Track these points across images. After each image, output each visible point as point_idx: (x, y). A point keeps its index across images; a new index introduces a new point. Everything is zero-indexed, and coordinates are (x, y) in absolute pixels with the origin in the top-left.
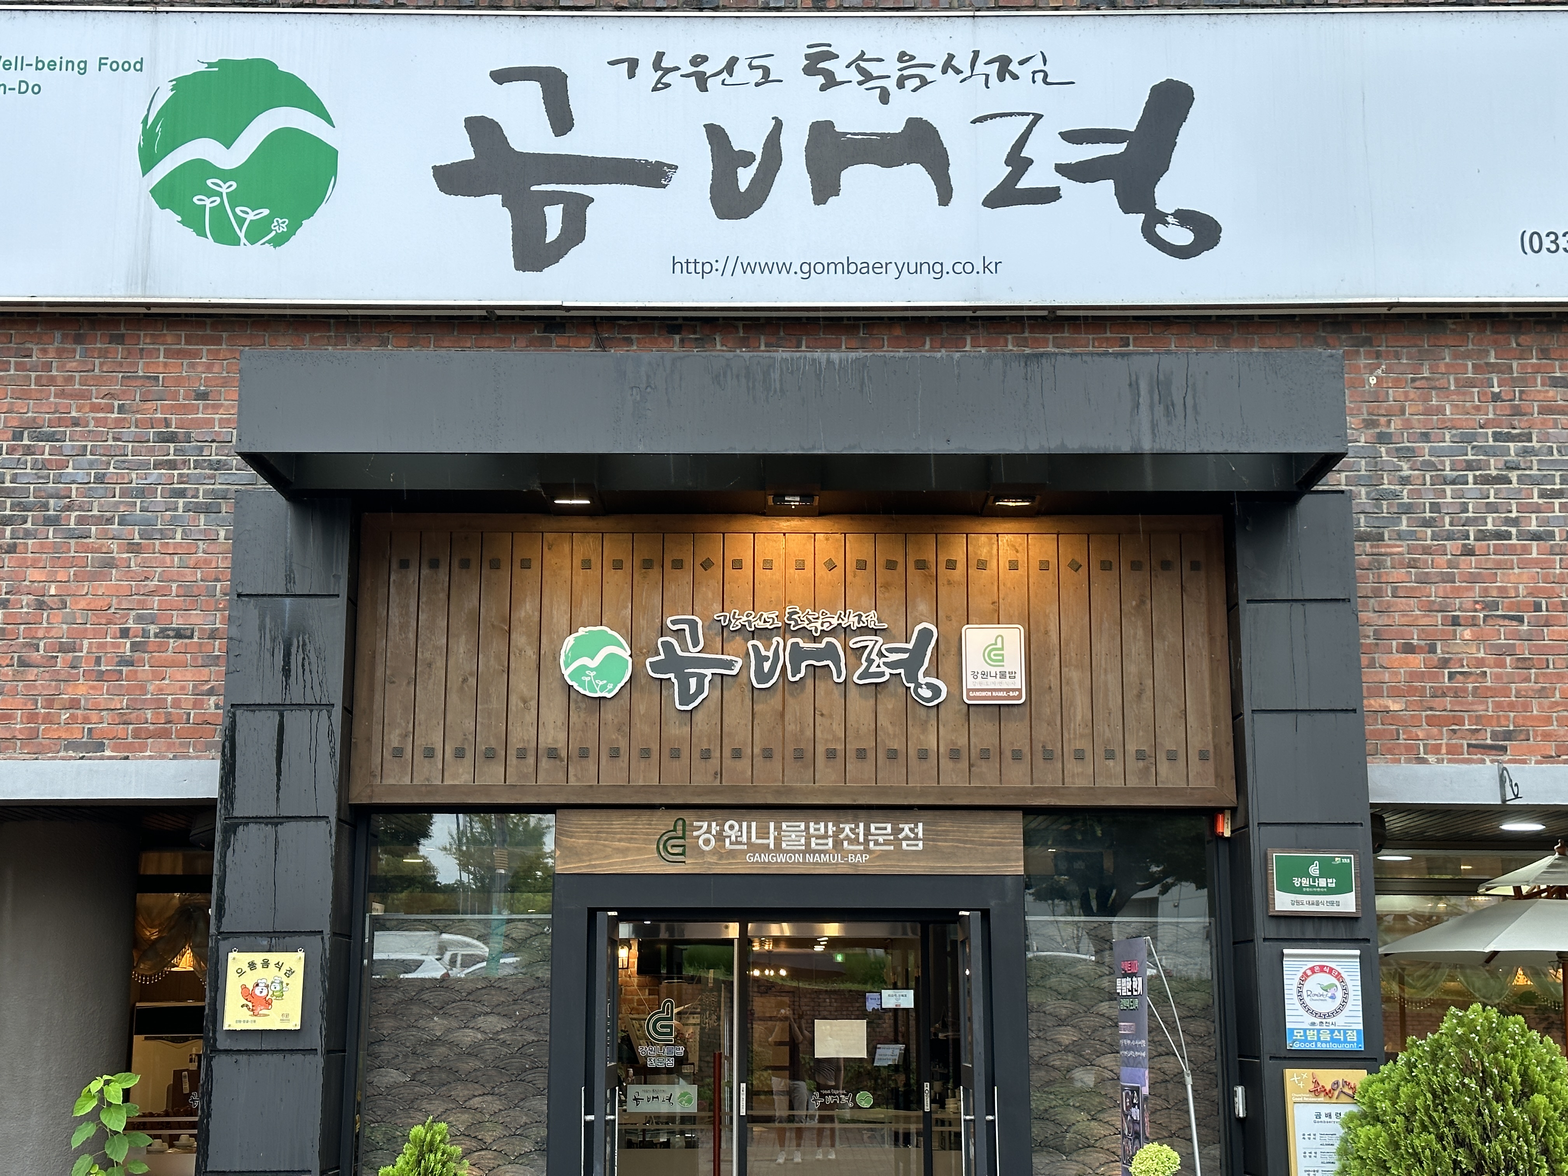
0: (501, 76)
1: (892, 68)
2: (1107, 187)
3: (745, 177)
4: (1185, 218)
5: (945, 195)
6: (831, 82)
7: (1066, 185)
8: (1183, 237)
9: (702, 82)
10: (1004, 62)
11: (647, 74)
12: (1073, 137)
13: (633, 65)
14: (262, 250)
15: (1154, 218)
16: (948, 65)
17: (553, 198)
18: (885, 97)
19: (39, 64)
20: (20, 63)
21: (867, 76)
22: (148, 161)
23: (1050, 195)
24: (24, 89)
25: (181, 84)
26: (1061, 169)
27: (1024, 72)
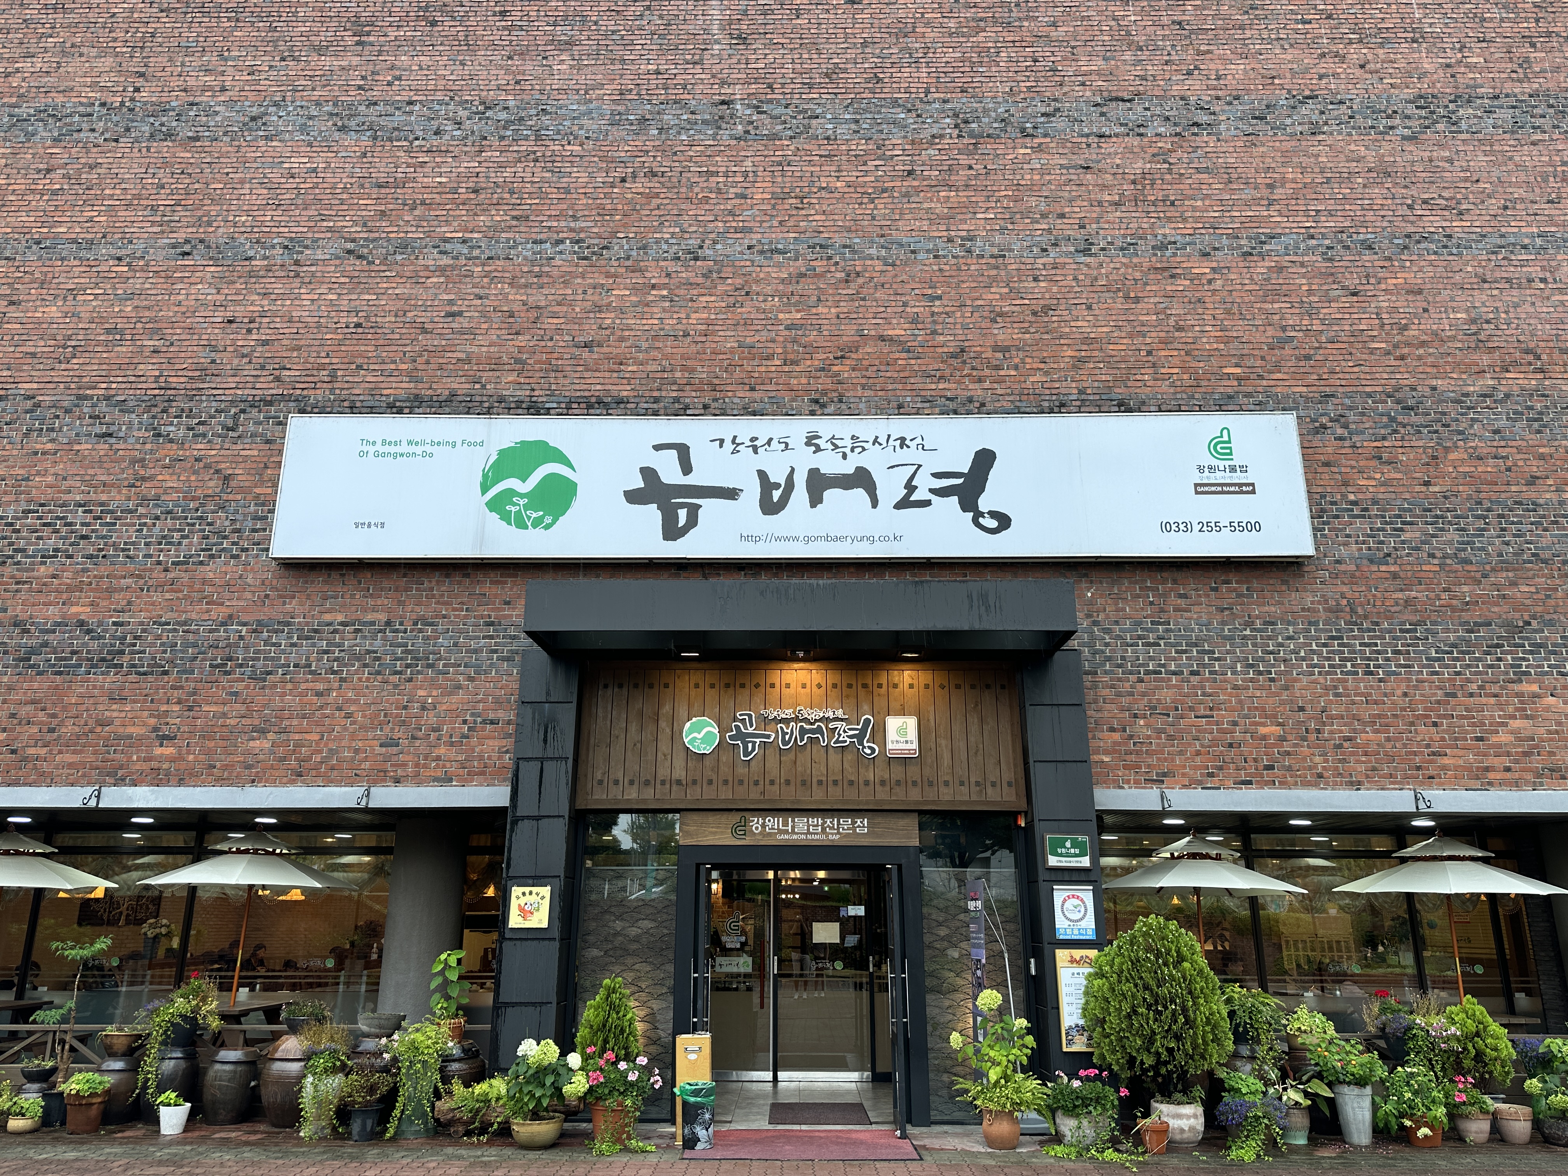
0: (657, 448)
1: (848, 443)
2: (955, 499)
3: (776, 495)
4: (993, 514)
5: (875, 504)
6: (818, 449)
7: (934, 498)
8: (993, 524)
9: (755, 450)
10: (903, 440)
11: (728, 446)
12: (937, 475)
13: (722, 442)
14: (539, 531)
15: (978, 515)
16: (875, 441)
17: (682, 506)
18: (845, 456)
19: (432, 443)
20: (423, 442)
21: (836, 447)
22: (485, 489)
23: (927, 503)
24: (425, 454)
25: (501, 452)
26: (932, 491)
27: (913, 444)
